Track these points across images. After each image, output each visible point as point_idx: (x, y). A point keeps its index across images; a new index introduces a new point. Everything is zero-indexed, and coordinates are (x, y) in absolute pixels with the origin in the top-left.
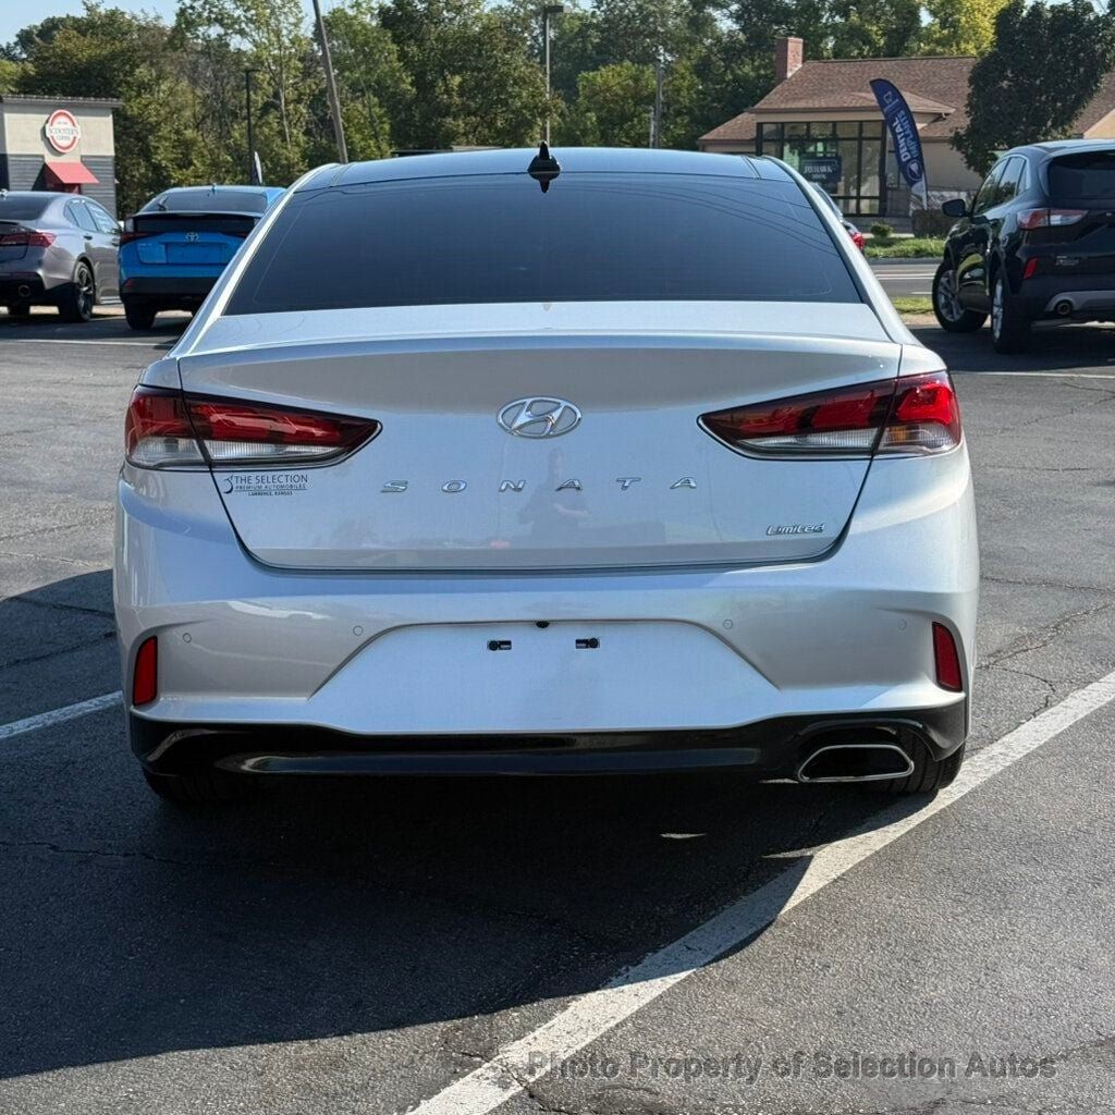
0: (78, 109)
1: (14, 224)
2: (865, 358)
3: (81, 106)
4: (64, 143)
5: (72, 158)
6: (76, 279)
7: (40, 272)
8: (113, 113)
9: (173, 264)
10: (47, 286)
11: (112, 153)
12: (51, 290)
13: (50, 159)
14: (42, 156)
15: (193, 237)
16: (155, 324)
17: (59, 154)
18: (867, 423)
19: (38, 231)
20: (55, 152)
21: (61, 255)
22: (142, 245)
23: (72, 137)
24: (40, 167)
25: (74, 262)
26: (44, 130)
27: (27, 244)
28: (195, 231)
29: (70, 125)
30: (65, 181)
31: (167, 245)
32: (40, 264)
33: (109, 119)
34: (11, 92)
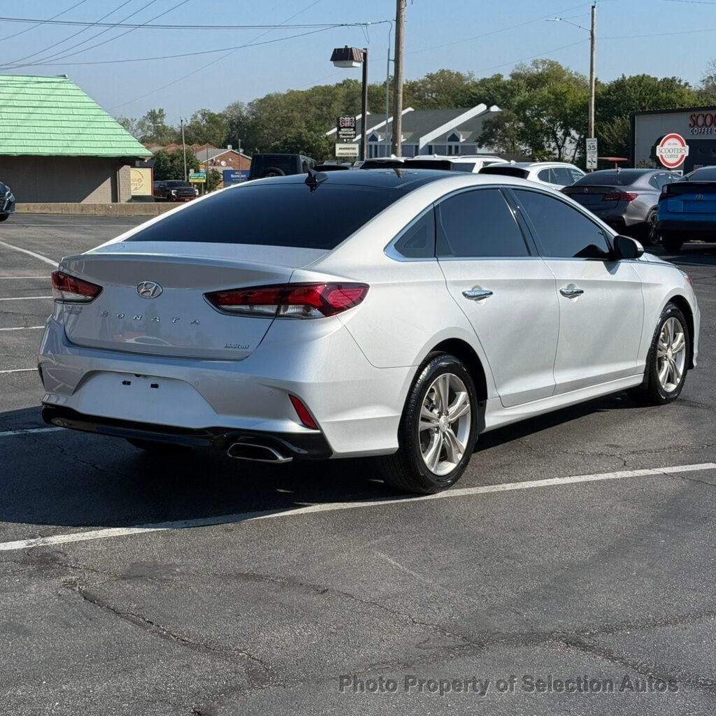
1: (614, 188)
2: (277, 274)
6: (649, 220)
7: (624, 216)
9: (688, 213)
10: (627, 224)
12: (630, 226)
15: (699, 196)
16: (682, 249)
18: (273, 302)
19: (627, 192)
21: (640, 207)
22: (670, 201)
25: (648, 210)
27: (618, 200)
28: (702, 193)
31: (684, 201)
32: (625, 211)
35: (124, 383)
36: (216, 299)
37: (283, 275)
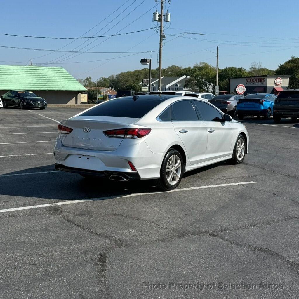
0: (282, 77)
1: (224, 100)
3: (283, 77)
4: (278, 84)
5: (280, 86)
6: (234, 110)
7: (227, 109)
8: (289, 78)
9: (245, 108)
10: (228, 111)
11: (288, 85)
13: (275, 87)
14: (274, 86)
16: (244, 118)
17: (277, 86)
18: (123, 134)
19: (228, 101)
20: (276, 85)
21: (231, 106)
22: (240, 104)
23: (280, 83)
24: (273, 88)
25: (234, 107)
26: (275, 81)
27: (225, 104)
29: (280, 80)
30: (278, 91)
31: (244, 104)
33: (288, 79)
34: (275, 74)
35: (79, 157)
36: (106, 133)
37: (126, 126)
